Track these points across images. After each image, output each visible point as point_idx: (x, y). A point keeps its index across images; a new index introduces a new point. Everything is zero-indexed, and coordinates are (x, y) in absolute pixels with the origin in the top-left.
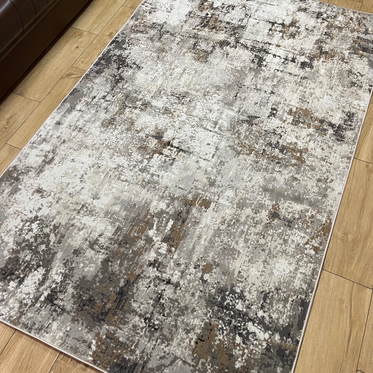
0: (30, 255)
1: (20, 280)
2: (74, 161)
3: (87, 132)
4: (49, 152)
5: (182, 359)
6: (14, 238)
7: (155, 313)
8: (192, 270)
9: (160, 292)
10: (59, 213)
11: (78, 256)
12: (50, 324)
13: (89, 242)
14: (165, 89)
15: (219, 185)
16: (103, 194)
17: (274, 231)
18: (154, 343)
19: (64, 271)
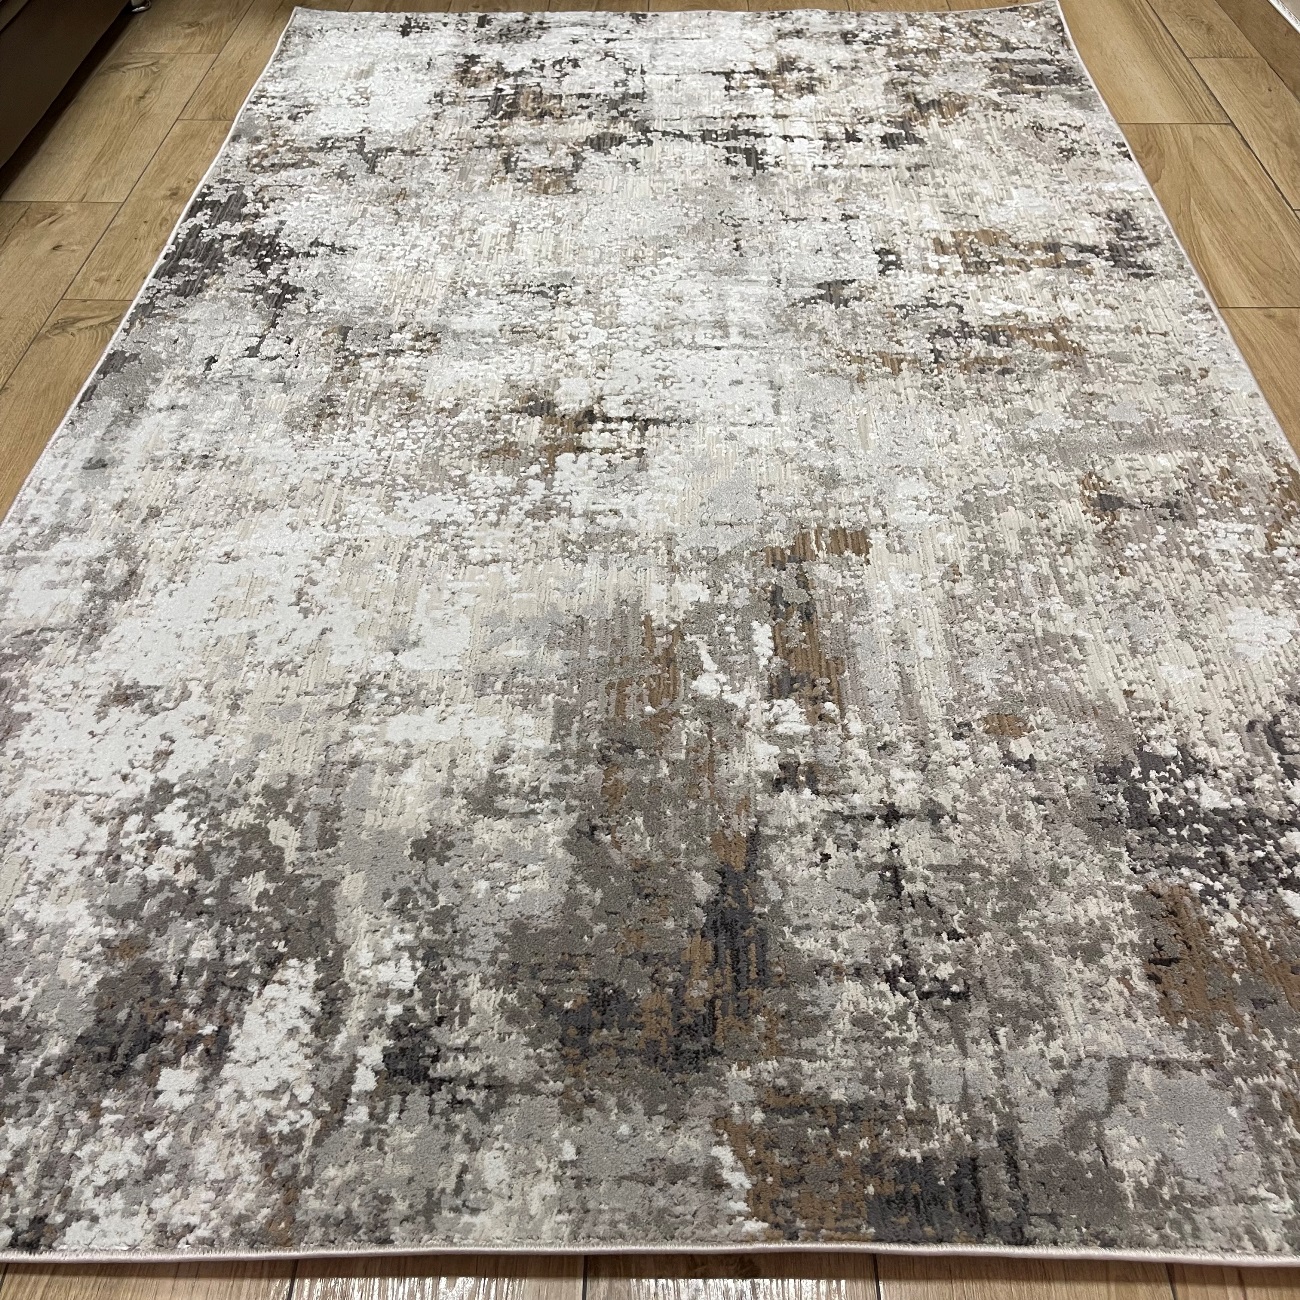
0: (207, 934)
1: (207, 1051)
2: (235, 559)
3: (240, 460)
4: (103, 559)
5: (1145, 1061)
6: (90, 896)
7: (912, 940)
8: (952, 748)
9: (880, 859)
10: (261, 741)
11: (448, 859)
12: (464, 1169)
13: (466, 794)
14: (477, 281)
15: (858, 477)
16: (427, 624)
17: (1144, 546)
18: (989, 1049)
19: (409, 937)
